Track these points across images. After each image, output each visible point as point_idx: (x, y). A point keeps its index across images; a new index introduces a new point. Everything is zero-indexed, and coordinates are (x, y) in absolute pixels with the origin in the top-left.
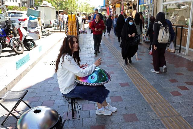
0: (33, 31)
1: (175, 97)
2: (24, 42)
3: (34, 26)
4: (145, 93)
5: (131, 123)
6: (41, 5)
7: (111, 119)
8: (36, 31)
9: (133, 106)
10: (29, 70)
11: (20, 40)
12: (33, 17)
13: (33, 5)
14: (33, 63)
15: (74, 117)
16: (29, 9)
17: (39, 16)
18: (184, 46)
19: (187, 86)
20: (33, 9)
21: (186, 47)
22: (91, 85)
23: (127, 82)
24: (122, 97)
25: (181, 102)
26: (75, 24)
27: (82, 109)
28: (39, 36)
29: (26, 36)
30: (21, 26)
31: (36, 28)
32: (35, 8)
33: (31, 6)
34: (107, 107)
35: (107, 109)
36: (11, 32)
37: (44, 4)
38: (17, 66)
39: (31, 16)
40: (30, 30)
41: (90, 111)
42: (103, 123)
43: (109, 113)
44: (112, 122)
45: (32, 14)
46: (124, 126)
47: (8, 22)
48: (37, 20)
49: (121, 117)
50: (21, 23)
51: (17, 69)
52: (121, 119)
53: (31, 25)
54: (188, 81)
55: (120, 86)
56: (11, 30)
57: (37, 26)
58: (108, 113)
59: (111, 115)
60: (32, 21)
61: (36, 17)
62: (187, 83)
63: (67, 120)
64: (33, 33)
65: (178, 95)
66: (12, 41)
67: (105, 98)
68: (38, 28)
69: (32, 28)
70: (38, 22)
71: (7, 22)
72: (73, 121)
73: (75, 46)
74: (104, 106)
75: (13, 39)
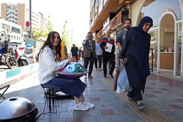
0: (28, 56)
1: (150, 98)
2: (18, 61)
3: (29, 52)
4: (122, 96)
5: (108, 116)
6: (38, 40)
7: (88, 113)
8: (31, 56)
9: (110, 105)
10: (18, 81)
11: (15, 59)
12: (30, 45)
13: (31, 36)
14: (23, 76)
15: (51, 110)
16: (27, 39)
17: (35, 45)
18: (155, 67)
19: (161, 91)
20: (30, 39)
21: (157, 68)
22: (68, 74)
23: (105, 89)
24: (100, 99)
25: (157, 101)
26: (63, 50)
27: (60, 106)
28: (33, 61)
29: (21, 56)
30: (17, 48)
31: (31, 54)
32: (32, 38)
33: (29, 36)
34: (85, 103)
35: (84, 105)
36: (8, 50)
37: (41, 39)
38: (7, 75)
39: (28, 44)
40: (26, 55)
41: (68, 107)
42: (79, 116)
43: (87, 108)
44: (89, 115)
45: (28, 43)
46: (100, 118)
47: (7, 42)
48: (32, 47)
49: (99, 112)
50: (18, 46)
51: (7, 78)
52: (98, 113)
53: (28, 51)
54: (162, 88)
55: (99, 91)
56: (8, 49)
57: (32, 53)
58: (85, 108)
59: (88, 110)
60: (28, 48)
61: (32, 45)
62: (161, 89)
63: (44, 114)
64: (28, 58)
65: (154, 97)
66: (7, 58)
67: (82, 92)
68: (33, 53)
69: (28, 53)
70: (33, 49)
71: (5, 42)
72: (50, 114)
73: (55, 40)
74: (82, 101)
75: (9, 57)
